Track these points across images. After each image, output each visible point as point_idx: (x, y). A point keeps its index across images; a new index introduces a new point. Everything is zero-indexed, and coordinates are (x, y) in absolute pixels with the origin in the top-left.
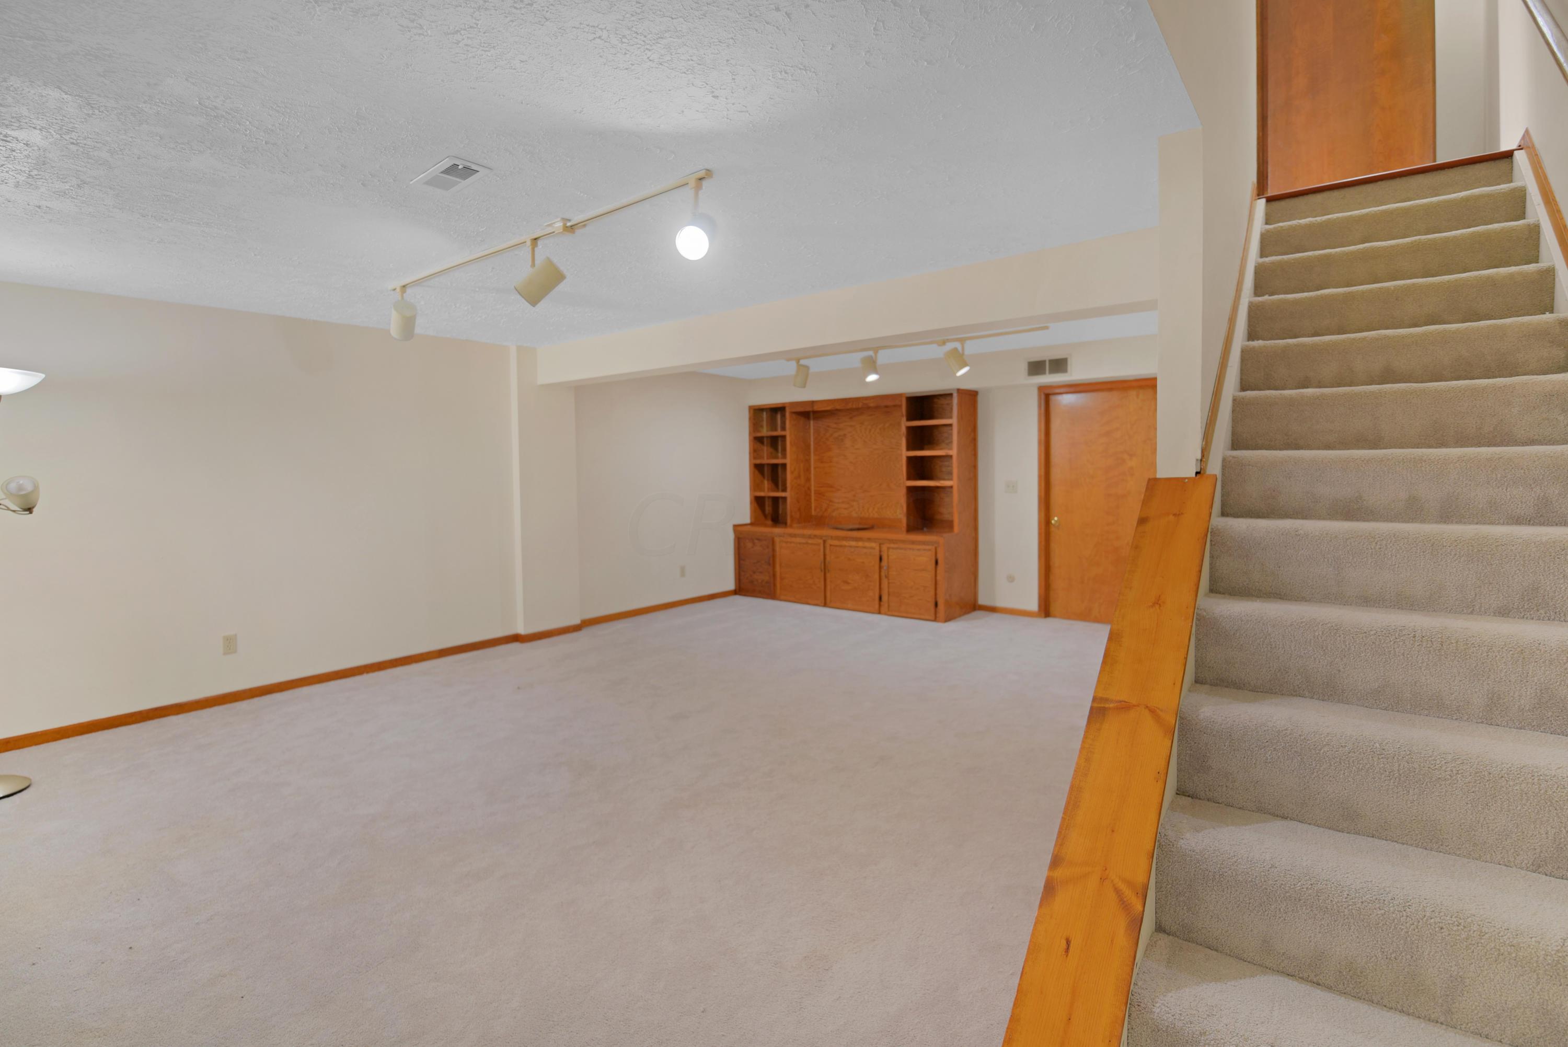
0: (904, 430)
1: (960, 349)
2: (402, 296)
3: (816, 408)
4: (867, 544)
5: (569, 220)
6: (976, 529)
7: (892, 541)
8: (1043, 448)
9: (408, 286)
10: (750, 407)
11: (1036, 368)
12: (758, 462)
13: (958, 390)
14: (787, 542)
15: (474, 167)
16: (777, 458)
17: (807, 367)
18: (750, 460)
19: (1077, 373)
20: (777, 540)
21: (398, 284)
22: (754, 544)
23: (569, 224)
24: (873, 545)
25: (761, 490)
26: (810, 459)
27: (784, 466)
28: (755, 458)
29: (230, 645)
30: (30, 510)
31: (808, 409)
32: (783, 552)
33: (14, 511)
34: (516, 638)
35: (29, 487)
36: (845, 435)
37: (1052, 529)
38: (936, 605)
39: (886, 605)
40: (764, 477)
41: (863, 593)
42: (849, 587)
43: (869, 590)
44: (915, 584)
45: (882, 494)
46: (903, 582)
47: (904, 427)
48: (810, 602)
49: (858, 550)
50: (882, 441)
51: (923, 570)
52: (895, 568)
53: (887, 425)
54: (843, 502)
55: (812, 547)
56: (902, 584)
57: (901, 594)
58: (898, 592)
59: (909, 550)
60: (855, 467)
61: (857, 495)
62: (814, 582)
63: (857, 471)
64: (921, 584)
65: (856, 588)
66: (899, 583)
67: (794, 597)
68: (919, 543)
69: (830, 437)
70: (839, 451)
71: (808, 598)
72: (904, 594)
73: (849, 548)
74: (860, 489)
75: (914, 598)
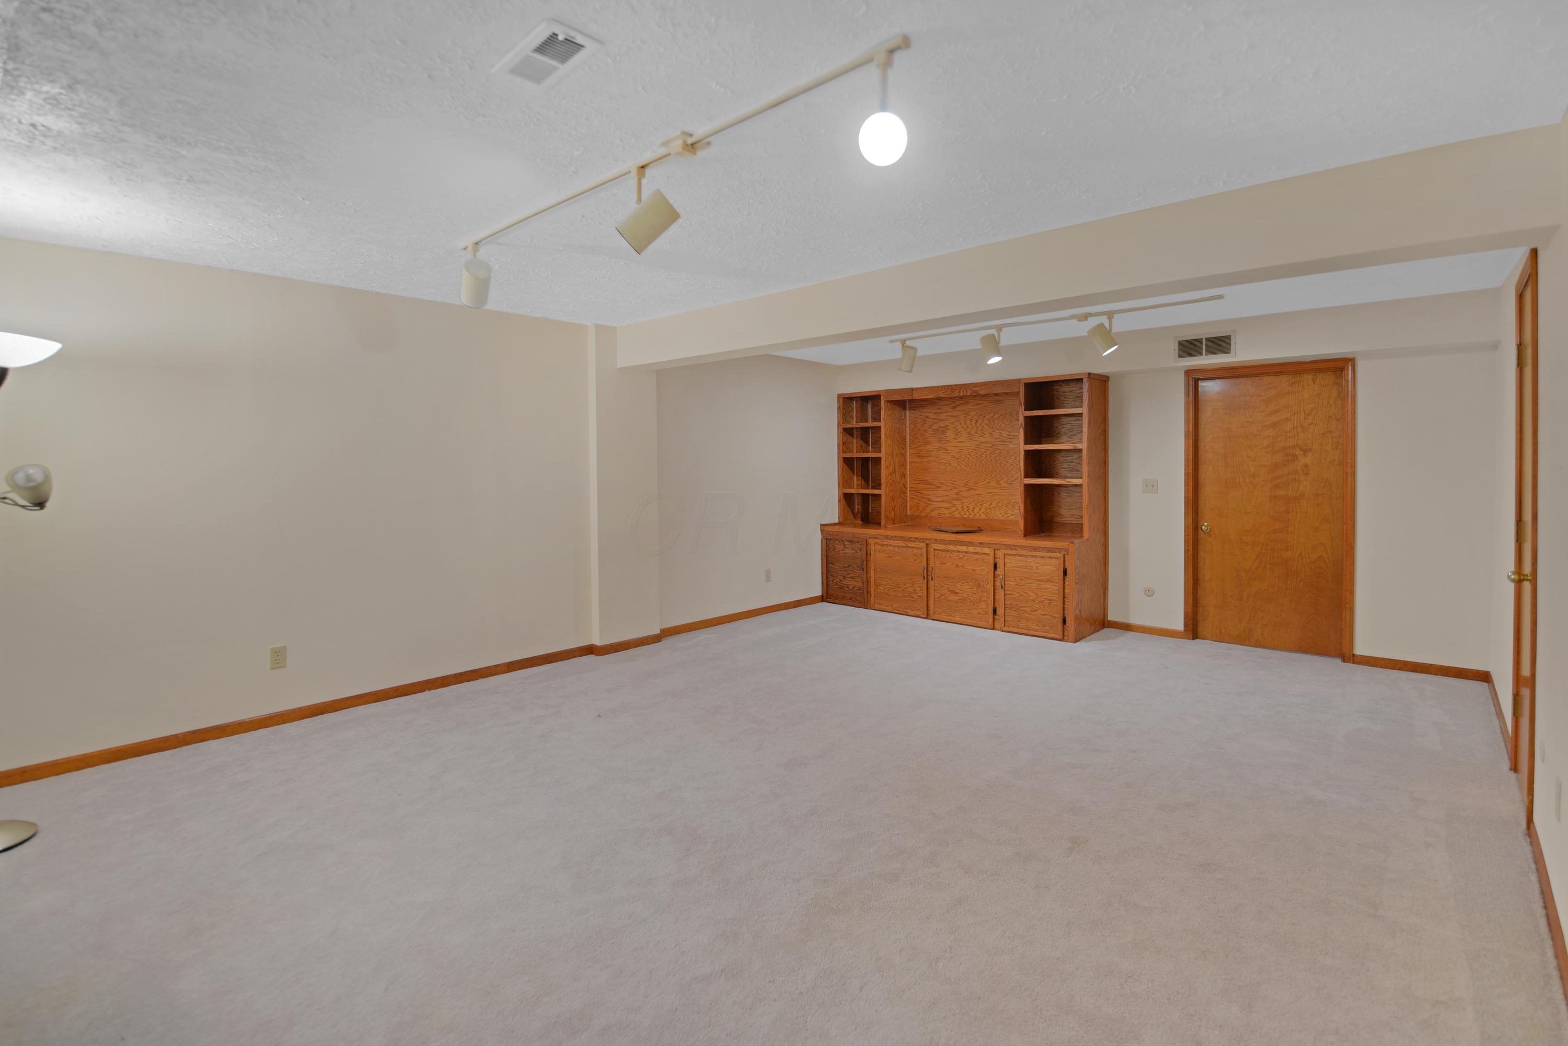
0: (1022, 420)
1: (1107, 326)
2: (475, 255)
3: (916, 396)
4: (978, 549)
5: (691, 135)
6: (1105, 533)
7: (1008, 547)
8: (1191, 442)
9: (483, 242)
10: (839, 396)
11: (1189, 348)
12: (848, 455)
13: (1089, 374)
14: (883, 545)
15: (579, 39)
16: (868, 452)
17: (915, 349)
18: (839, 453)
19: (1240, 355)
20: (871, 541)
21: (469, 241)
22: (844, 546)
23: (690, 141)
24: (986, 550)
25: (851, 487)
26: (906, 453)
27: (877, 461)
28: (844, 452)
29: (279, 658)
30: (41, 505)
31: (907, 397)
32: (878, 556)
33: (23, 507)
34: (590, 650)
35: (39, 477)
36: (946, 426)
37: (1201, 535)
38: (1064, 621)
39: (1002, 619)
40: (853, 473)
41: (974, 605)
42: (957, 598)
43: (980, 602)
44: (1038, 596)
45: (991, 493)
46: (1022, 593)
47: (1022, 416)
48: (910, 612)
49: (968, 556)
50: (991, 433)
51: (1048, 581)
52: (1013, 578)
53: (997, 415)
54: (943, 501)
55: (913, 551)
56: (1021, 595)
57: (1021, 607)
58: (1016, 605)
59: (1031, 558)
60: (959, 462)
61: (961, 493)
62: (915, 590)
63: (960, 467)
64: (1046, 597)
65: (965, 599)
66: (1018, 595)
67: (891, 606)
68: (1043, 550)
69: (929, 428)
70: (939, 445)
71: (907, 609)
72: (1024, 607)
73: (957, 554)
74: (964, 487)
75: (1036, 613)
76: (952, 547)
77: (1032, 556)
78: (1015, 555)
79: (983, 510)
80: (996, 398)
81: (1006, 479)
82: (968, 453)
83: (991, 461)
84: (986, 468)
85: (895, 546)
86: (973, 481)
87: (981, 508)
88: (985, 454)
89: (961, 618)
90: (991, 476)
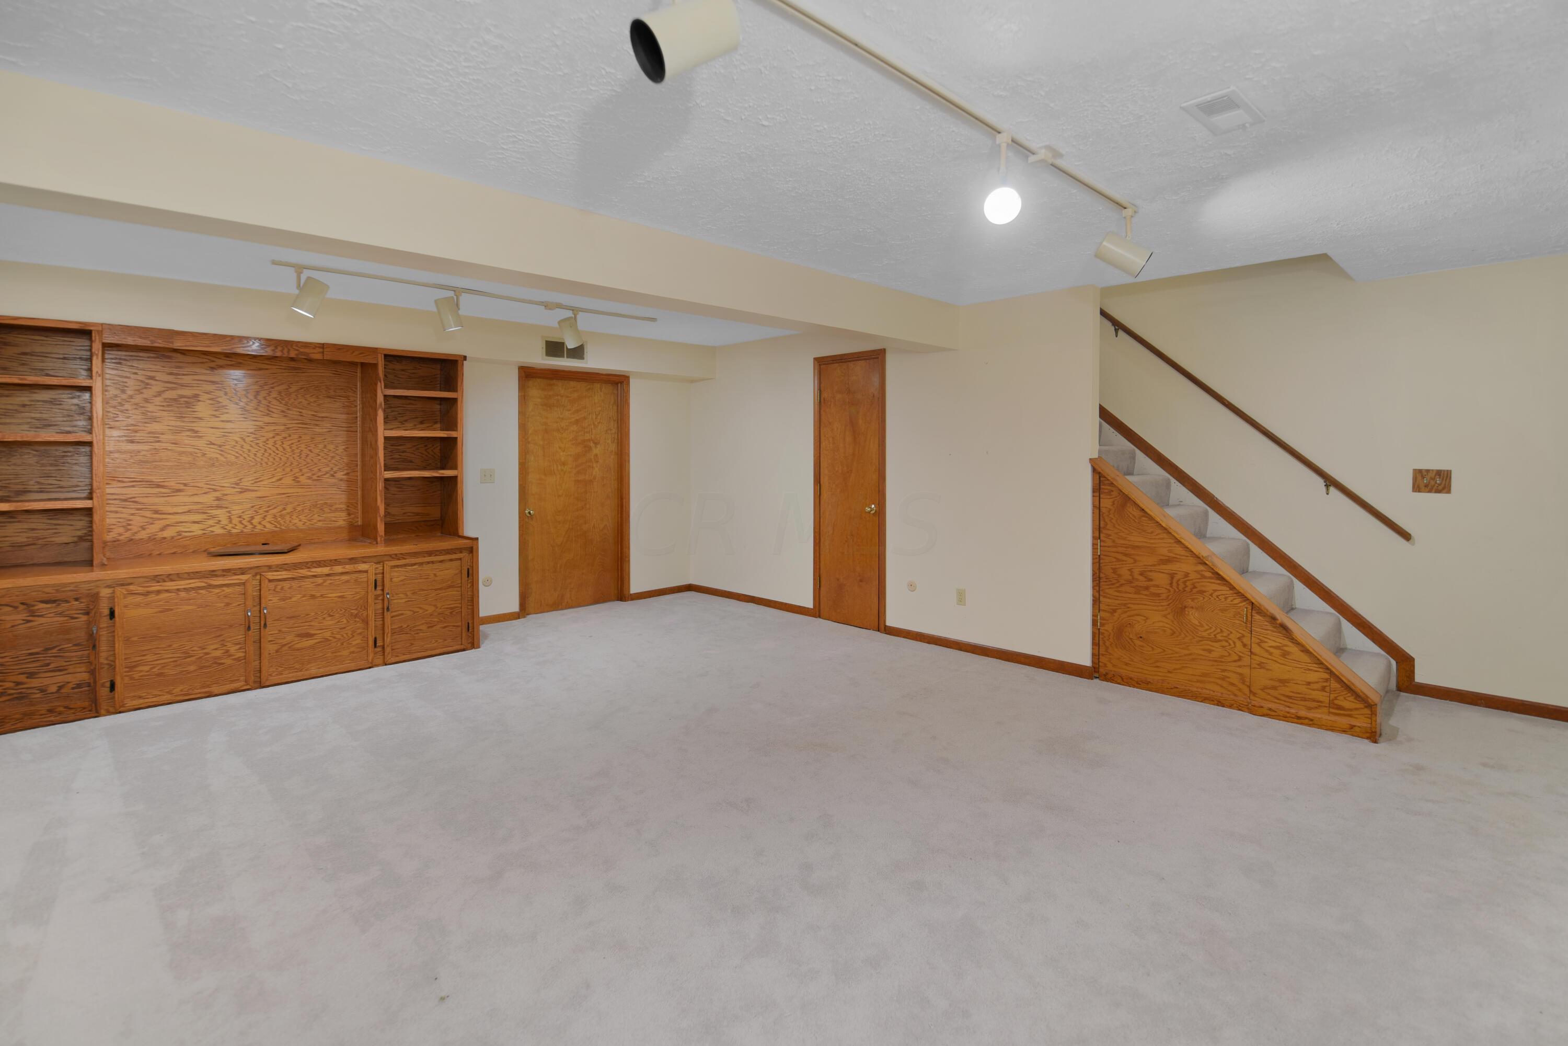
0: (382, 399)
3: (178, 345)
4: (350, 568)
7: (393, 557)
8: (523, 433)
11: (552, 348)
13: (465, 358)
24: (363, 566)
31: (159, 344)
32: (134, 613)
36: (195, 396)
37: (527, 520)
38: (468, 628)
39: (388, 649)
41: (342, 644)
42: (311, 642)
43: (353, 636)
44: (437, 608)
45: (284, 494)
46: (417, 610)
47: (382, 395)
48: (215, 689)
49: (331, 580)
50: (283, 412)
51: (450, 587)
52: (403, 594)
53: (294, 388)
54: (189, 511)
55: (224, 591)
56: (415, 612)
57: (414, 627)
58: (408, 626)
59: (426, 564)
60: (222, 451)
61: (225, 498)
62: (227, 651)
63: (225, 458)
64: (446, 606)
65: (327, 640)
66: (409, 613)
67: (169, 693)
68: (441, 553)
69: (155, 396)
70: (179, 423)
71: (208, 686)
72: (419, 625)
73: (311, 580)
74: (234, 488)
75: (435, 628)
76: (304, 572)
77: (428, 563)
78: (405, 565)
79: (269, 518)
80: (293, 364)
81: (309, 475)
82: (242, 438)
83: (284, 449)
84: (274, 459)
85: (178, 590)
86: (250, 479)
87: (265, 516)
88: (274, 439)
89: (319, 668)
90: (284, 470)
